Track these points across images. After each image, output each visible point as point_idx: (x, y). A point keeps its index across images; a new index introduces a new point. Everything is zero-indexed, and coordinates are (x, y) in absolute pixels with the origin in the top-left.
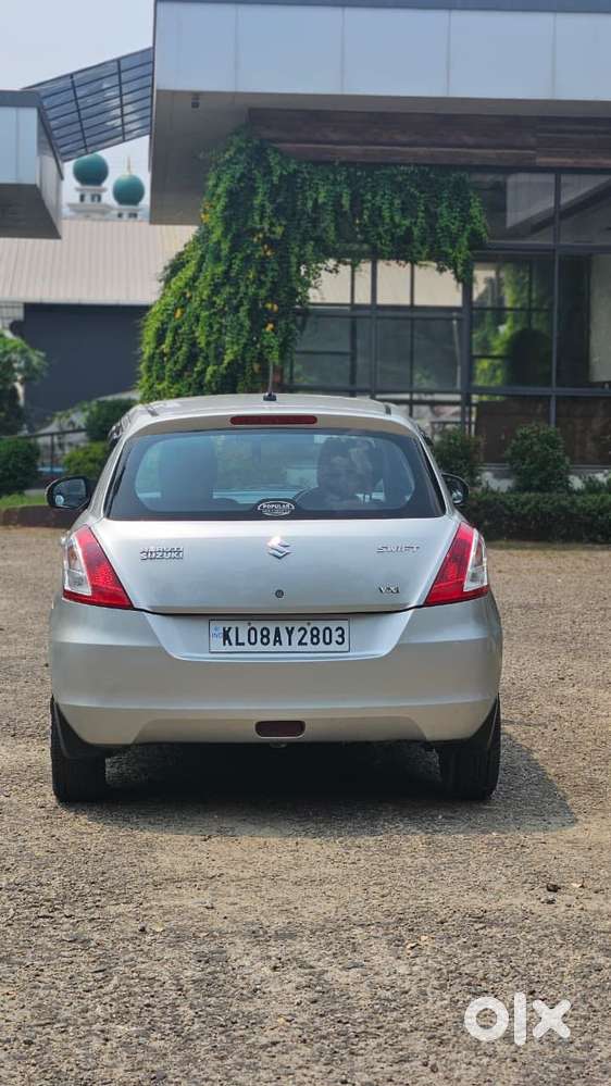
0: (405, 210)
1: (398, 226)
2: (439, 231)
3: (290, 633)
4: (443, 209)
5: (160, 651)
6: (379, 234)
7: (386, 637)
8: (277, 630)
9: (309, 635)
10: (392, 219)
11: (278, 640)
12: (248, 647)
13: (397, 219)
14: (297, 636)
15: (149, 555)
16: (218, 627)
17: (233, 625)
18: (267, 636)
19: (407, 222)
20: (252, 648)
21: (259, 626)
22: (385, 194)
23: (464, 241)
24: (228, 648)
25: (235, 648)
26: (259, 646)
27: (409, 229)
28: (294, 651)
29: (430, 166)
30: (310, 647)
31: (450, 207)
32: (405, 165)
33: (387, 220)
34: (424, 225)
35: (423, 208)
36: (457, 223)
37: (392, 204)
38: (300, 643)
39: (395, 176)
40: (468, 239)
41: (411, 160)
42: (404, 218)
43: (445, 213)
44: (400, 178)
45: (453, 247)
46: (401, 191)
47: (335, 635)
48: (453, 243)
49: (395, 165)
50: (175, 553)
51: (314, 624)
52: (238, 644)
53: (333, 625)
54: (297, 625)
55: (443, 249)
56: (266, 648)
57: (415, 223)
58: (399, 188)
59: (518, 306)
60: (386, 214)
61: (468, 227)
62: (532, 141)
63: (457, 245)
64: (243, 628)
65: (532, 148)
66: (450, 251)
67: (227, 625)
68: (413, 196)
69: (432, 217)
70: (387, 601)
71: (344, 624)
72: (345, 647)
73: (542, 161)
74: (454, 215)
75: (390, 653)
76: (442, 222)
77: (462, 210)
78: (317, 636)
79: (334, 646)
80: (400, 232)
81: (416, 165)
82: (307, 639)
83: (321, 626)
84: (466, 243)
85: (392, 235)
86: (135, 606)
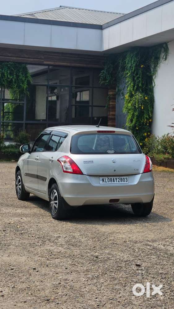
0: (11, 74)
1: (8, 78)
2: (19, 80)
3: (116, 179)
4: (20, 74)
5: (90, 184)
6: (4, 80)
7: (136, 180)
8: (114, 179)
9: (120, 180)
10: (7, 76)
11: (114, 181)
12: (108, 183)
13: (9, 76)
14: (118, 180)
15: (85, 162)
16: (101, 178)
17: (104, 178)
18: (112, 180)
19: (11, 77)
20: (109, 183)
21: (110, 178)
22: (5, 70)
23: (26, 82)
24: (104, 183)
25: (105, 183)
26: (110, 183)
27: (12, 79)
28: (117, 183)
29: (17, 62)
30: (121, 182)
31: (22, 74)
32: (10, 62)
33: (6, 77)
34: (16, 78)
35: (15, 74)
36: (24, 78)
37: (7, 72)
38: (118, 182)
39: (8, 65)
40: (27, 82)
41: (11, 61)
42: (10, 76)
43: (21, 75)
44: (9, 65)
45: (23, 84)
46: (10, 69)
47: (126, 180)
48: (23, 83)
49: (8, 62)
50: (92, 162)
51: (121, 177)
52: (106, 182)
53: (125, 177)
54: (118, 177)
55: (20, 84)
56: (112, 183)
57: (13, 77)
58: (9, 68)
59: (13, 99)
60: (6, 75)
61: (27, 79)
62: (43, 57)
63: (24, 83)
64: (107, 178)
65: (43, 59)
66: (22, 85)
67: (103, 178)
68: (12, 70)
69: (18, 76)
70: (136, 172)
71: (127, 177)
72: (127, 182)
73: (45, 63)
74: (23, 76)
75: (137, 183)
76: (20, 78)
77: (25, 75)
78: (122, 180)
79: (125, 182)
80: (9, 80)
81: (13, 62)
82: (120, 181)
83: (122, 178)
84: (26, 83)
85: (7, 81)
86: (84, 174)
